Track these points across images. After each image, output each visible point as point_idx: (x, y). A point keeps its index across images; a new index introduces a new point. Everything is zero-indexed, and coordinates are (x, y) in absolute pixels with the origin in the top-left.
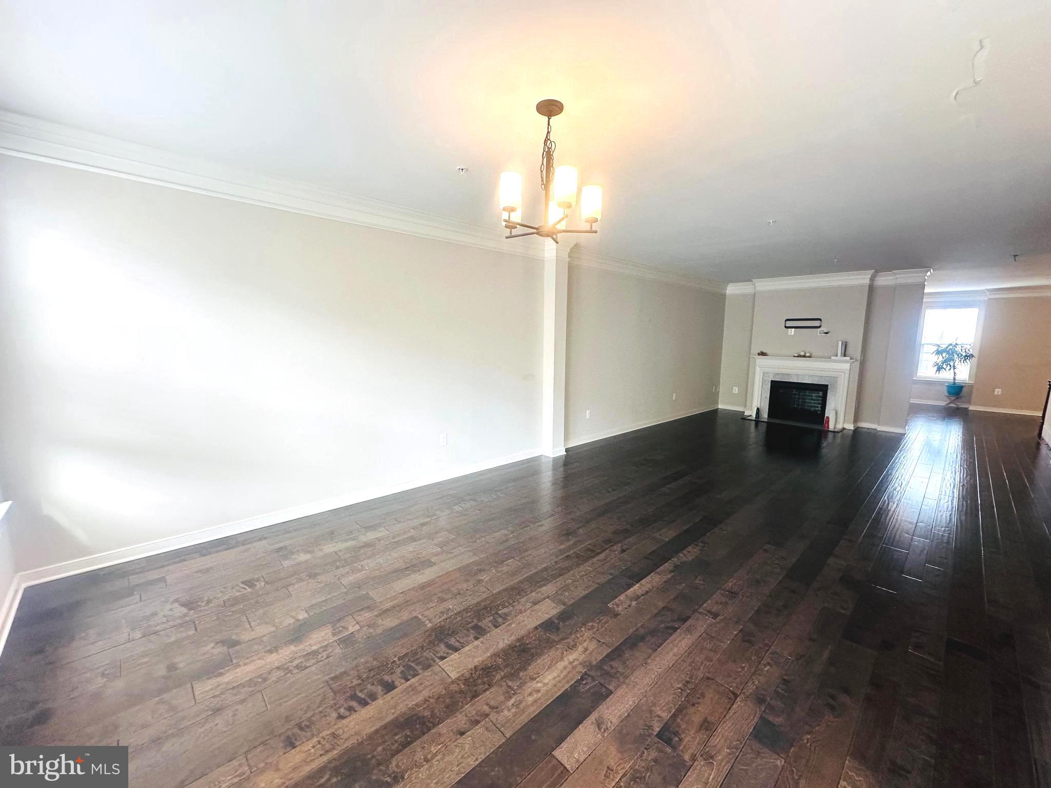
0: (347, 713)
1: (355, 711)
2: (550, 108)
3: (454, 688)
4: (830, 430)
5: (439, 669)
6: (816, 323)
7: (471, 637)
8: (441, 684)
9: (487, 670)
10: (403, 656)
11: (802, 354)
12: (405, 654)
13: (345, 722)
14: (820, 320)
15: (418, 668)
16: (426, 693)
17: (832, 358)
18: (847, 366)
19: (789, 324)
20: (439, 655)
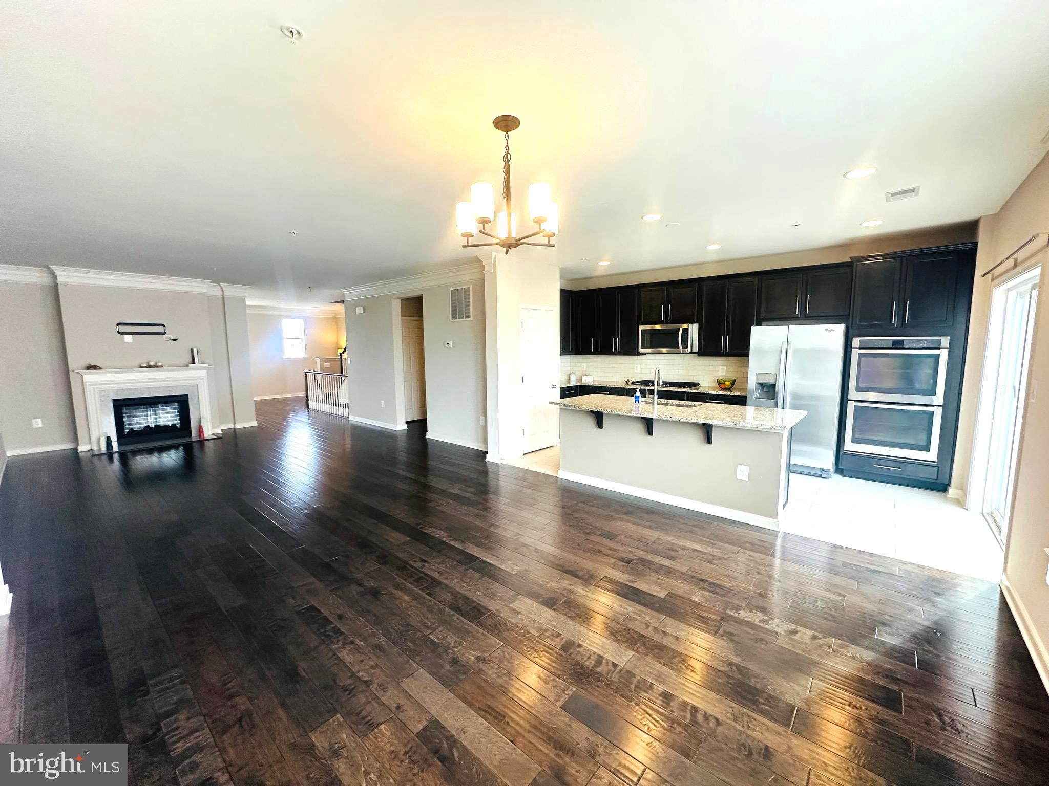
0: (711, 718)
1: (706, 713)
2: (506, 123)
3: (642, 649)
4: (205, 438)
5: (629, 664)
6: (160, 329)
7: (581, 650)
8: (644, 659)
9: (615, 634)
10: (625, 698)
11: (152, 363)
12: (623, 697)
13: (719, 716)
14: (164, 326)
15: (635, 681)
16: (658, 666)
17: (190, 365)
18: (204, 373)
19: (123, 329)
20: (613, 669)
